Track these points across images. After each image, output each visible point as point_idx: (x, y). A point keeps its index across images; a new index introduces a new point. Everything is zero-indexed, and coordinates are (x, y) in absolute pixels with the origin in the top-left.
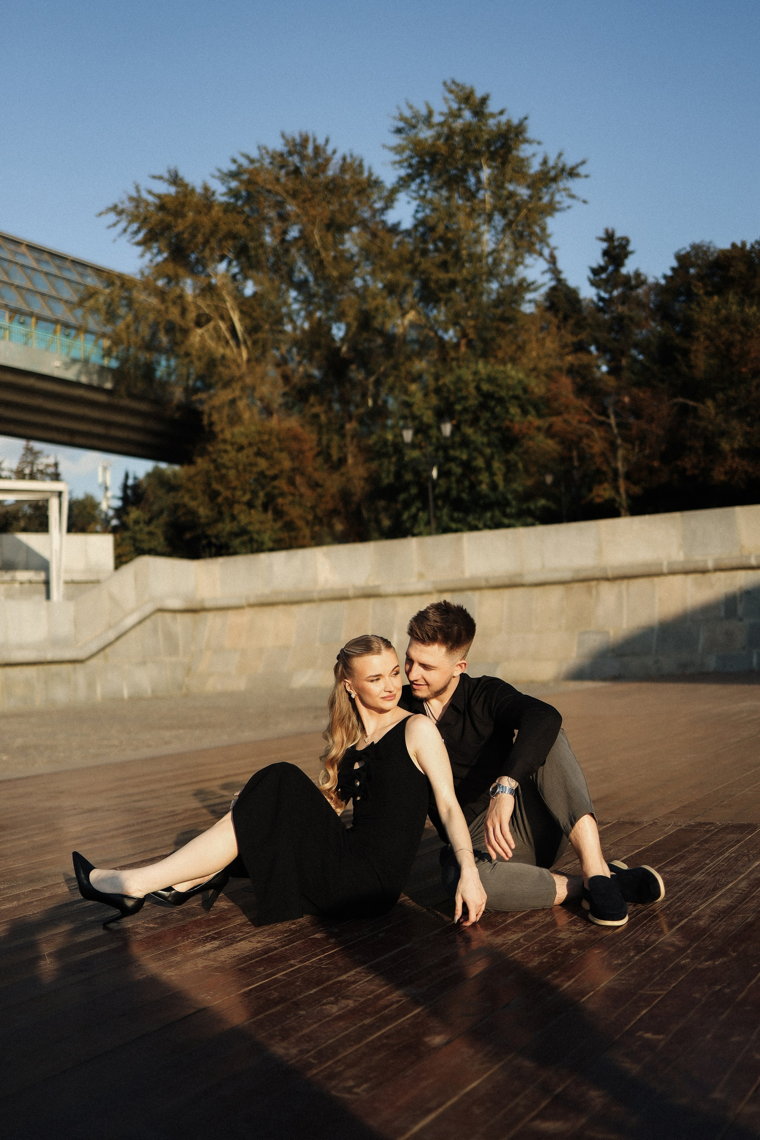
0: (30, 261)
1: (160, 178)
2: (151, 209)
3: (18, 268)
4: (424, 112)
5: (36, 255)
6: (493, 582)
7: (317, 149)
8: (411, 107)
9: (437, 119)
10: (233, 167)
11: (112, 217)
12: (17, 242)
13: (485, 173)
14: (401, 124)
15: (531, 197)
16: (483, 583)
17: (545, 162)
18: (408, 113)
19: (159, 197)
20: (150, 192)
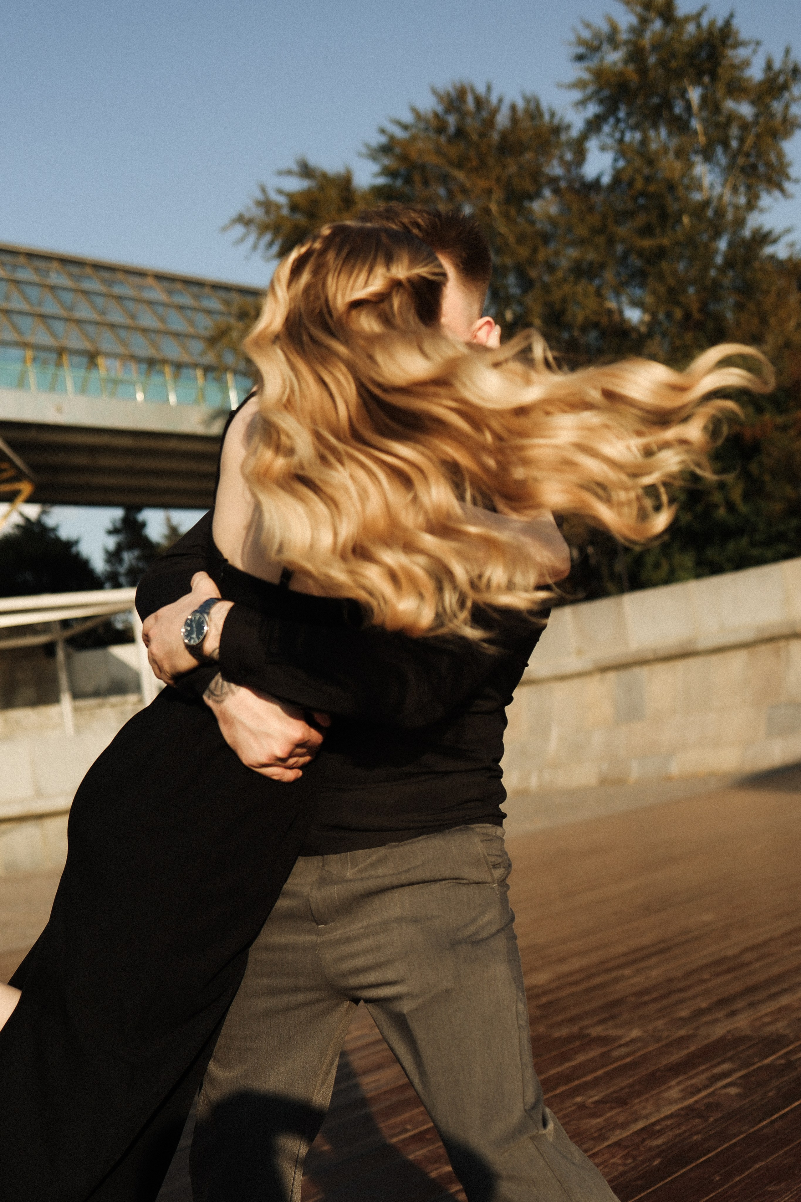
0: (157, 293)
1: (289, 173)
2: (285, 212)
3: (145, 307)
4: (605, 28)
5: (166, 284)
6: (662, 653)
7: (479, 102)
8: (587, 26)
9: (623, 36)
10: (383, 140)
11: (239, 230)
12: (141, 274)
13: (695, 95)
14: (581, 50)
15: (757, 116)
16: (650, 655)
17: (769, 66)
18: (586, 34)
19: (290, 196)
20: (280, 192)
